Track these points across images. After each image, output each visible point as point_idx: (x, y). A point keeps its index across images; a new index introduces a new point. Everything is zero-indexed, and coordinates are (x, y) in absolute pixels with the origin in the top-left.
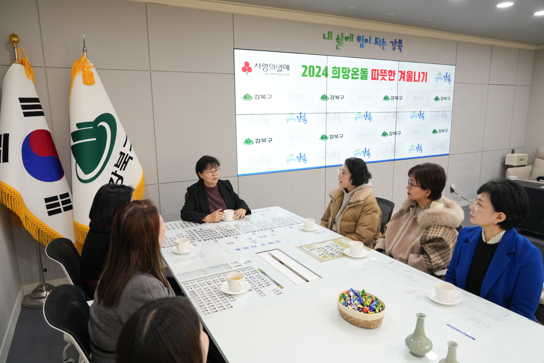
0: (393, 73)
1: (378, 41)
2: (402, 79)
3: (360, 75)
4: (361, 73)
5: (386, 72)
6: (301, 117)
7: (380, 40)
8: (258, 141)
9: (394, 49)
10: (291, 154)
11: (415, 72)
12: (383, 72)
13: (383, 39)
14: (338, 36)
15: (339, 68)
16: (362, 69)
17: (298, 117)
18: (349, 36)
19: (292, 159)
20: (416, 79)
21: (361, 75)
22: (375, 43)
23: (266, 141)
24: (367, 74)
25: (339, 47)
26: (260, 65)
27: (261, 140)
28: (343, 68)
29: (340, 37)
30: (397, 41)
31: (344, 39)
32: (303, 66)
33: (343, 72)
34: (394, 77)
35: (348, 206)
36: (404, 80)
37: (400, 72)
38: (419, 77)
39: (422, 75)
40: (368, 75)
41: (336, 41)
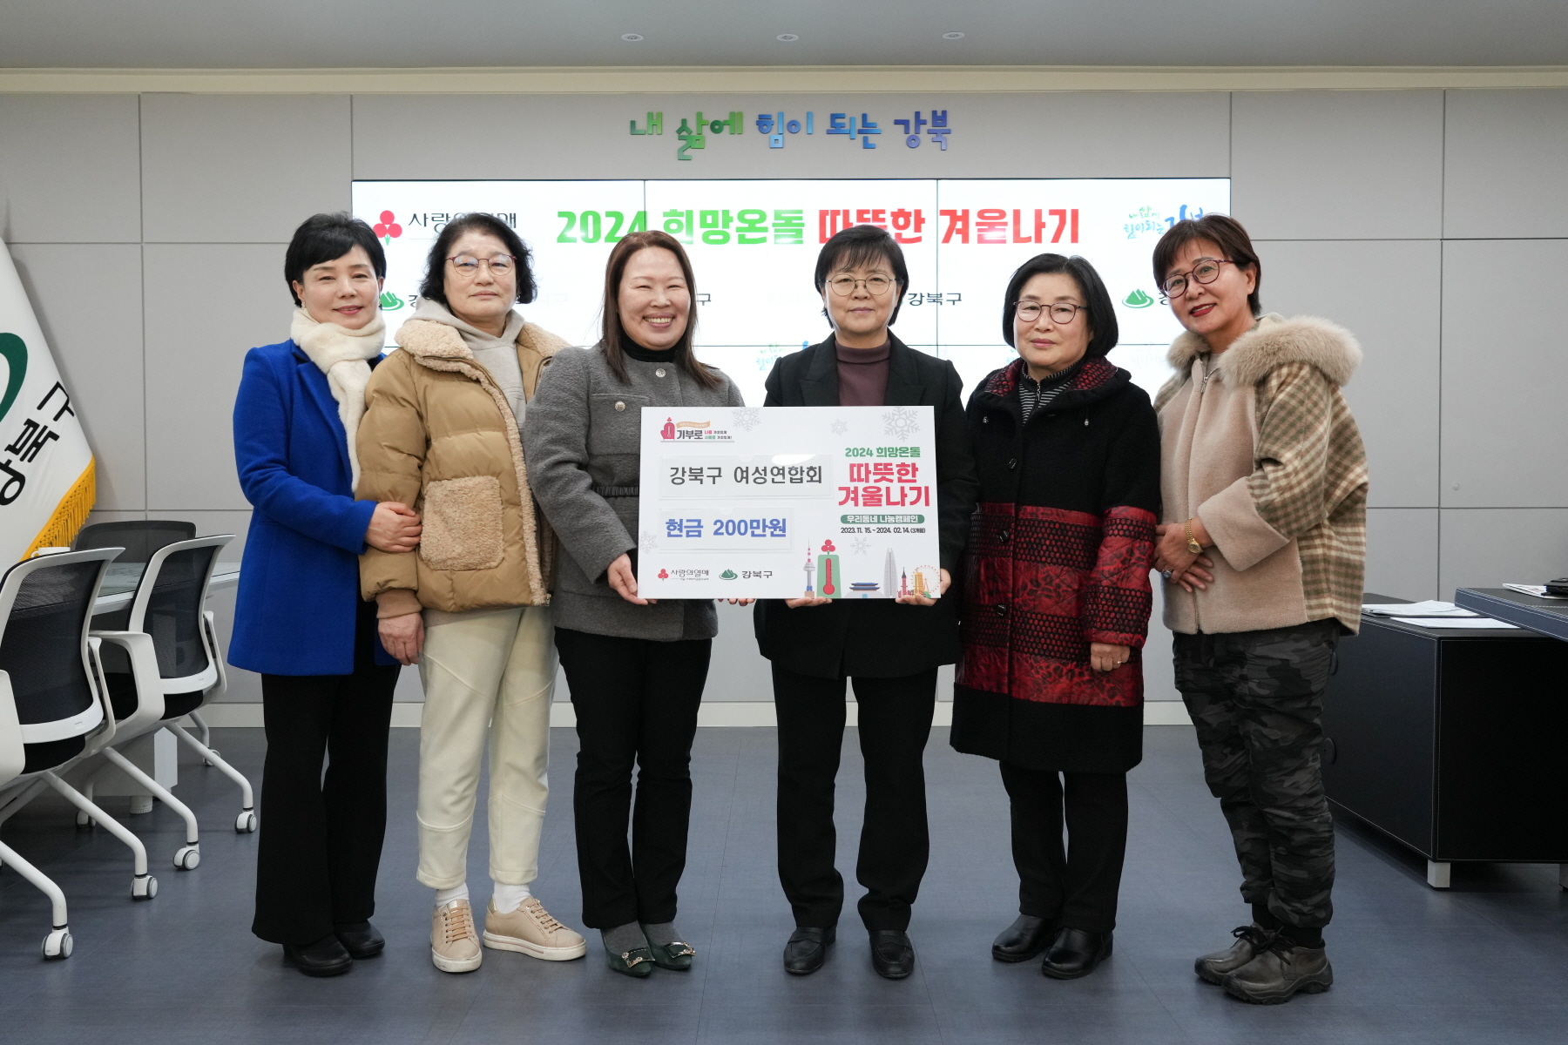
0: (912, 219)
1: (842, 126)
2: (957, 238)
3: (771, 229)
4: (774, 225)
5: (881, 216)
7: (851, 119)
9: (912, 142)
11: (1017, 214)
12: (866, 216)
13: (864, 116)
14: (684, 121)
15: (689, 214)
16: (777, 215)
18: (722, 117)
20: (1023, 234)
21: (776, 231)
22: (829, 132)
24: (803, 225)
25: (689, 152)
26: (425, 218)
28: (703, 214)
29: (692, 125)
30: (926, 115)
31: (707, 130)
32: (561, 214)
33: (703, 224)
34: (918, 229)
36: (965, 240)
37: (943, 213)
38: (1040, 226)
39: (1052, 223)
40: (804, 229)
41: (677, 135)
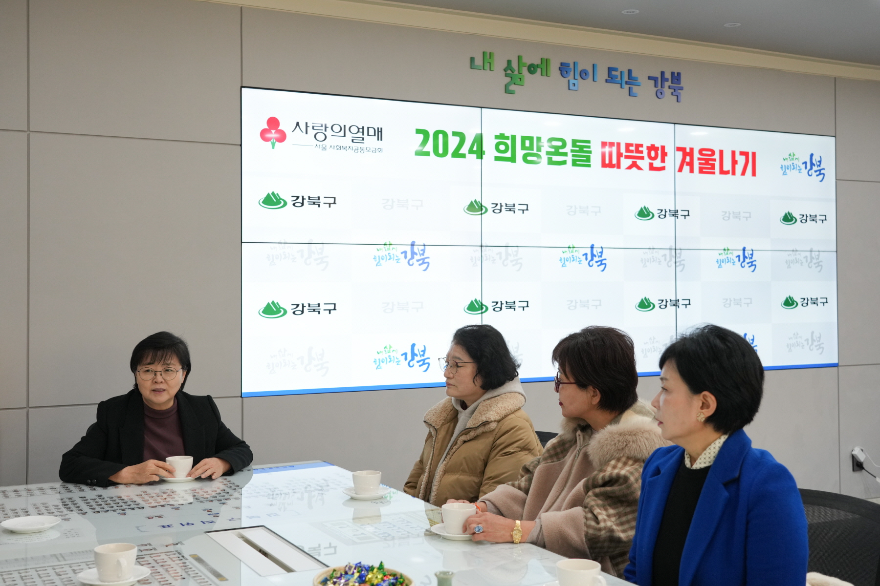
0: (659, 152)
1: (616, 77)
2: (686, 168)
3: (570, 154)
4: (572, 151)
5: (640, 149)
6: (413, 253)
7: (621, 72)
8: (299, 309)
9: (659, 95)
10: (388, 347)
11: (721, 152)
12: (631, 148)
13: (630, 71)
14: (509, 62)
15: (514, 138)
16: (574, 142)
17: (405, 252)
18: (537, 62)
19: (389, 360)
20: (725, 169)
21: (573, 156)
22: (607, 81)
23: (321, 311)
24: (590, 152)
25: (512, 87)
26: (307, 127)
27: (307, 307)
28: (524, 139)
29: (515, 65)
30: (668, 75)
31: (525, 70)
32: (418, 131)
33: (523, 147)
34: (663, 161)
35: (463, 438)
36: (692, 171)
37: (679, 149)
38: (734, 162)
39: (741, 160)
40: (592, 156)
41: (504, 73)
